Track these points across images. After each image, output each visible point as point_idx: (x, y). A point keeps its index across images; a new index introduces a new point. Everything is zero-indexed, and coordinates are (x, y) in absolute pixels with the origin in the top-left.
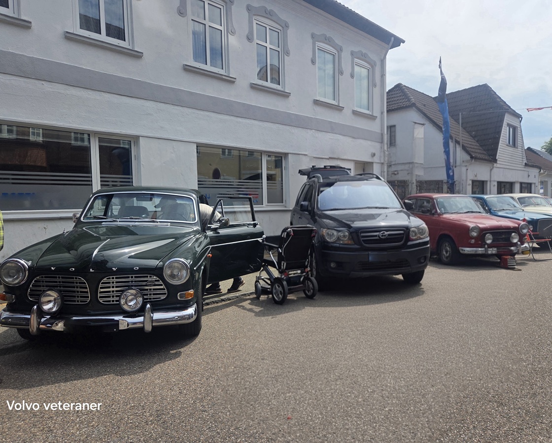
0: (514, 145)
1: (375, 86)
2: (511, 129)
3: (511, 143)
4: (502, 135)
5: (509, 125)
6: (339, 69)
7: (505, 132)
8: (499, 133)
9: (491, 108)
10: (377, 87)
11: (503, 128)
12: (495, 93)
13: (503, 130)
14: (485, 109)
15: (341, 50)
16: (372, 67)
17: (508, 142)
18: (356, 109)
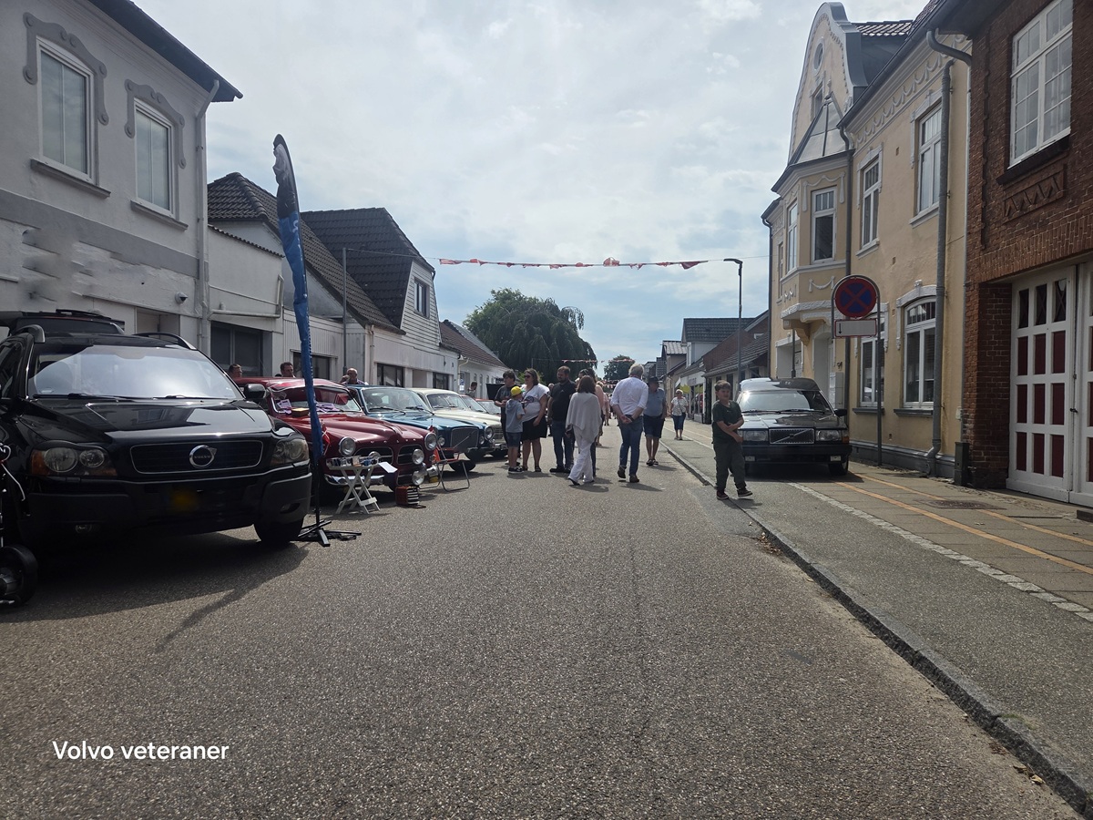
0: (425, 314)
1: (183, 165)
2: (420, 288)
3: (420, 310)
4: (407, 294)
5: (416, 280)
6: (96, 110)
7: (412, 291)
8: (404, 291)
9: (392, 249)
10: (186, 168)
11: (409, 283)
12: (398, 226)
13: (409, 287)
14: (384, 250)
15: (103, 73)
16: (175, 125)
17: (416, 307)
18: (139, 201)
